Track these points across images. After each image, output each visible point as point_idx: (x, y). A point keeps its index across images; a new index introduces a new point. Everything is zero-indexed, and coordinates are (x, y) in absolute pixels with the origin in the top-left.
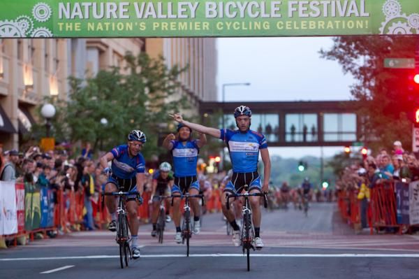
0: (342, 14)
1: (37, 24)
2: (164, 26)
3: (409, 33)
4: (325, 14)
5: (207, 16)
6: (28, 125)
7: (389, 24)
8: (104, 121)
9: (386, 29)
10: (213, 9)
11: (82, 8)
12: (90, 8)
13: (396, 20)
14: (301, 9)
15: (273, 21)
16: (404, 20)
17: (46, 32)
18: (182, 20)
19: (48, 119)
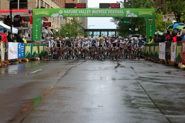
0: (119, 13)
1: (60, 14)
2: (84, 15)
3: (131, 17)
4: (115, 13)
5: (93, 13)
6: (52, 34)
7: (128, 15)
8: (67, 33)
9: (127, 16)
10: (94, 12)
11: (69, 11)
12: (70, 11)
13: (129, 14)
14: (111, 12)
15: (105, 14)
16: (130, 14)
17: (62, 16)
18: (88, 14)
19: (57, 32)
